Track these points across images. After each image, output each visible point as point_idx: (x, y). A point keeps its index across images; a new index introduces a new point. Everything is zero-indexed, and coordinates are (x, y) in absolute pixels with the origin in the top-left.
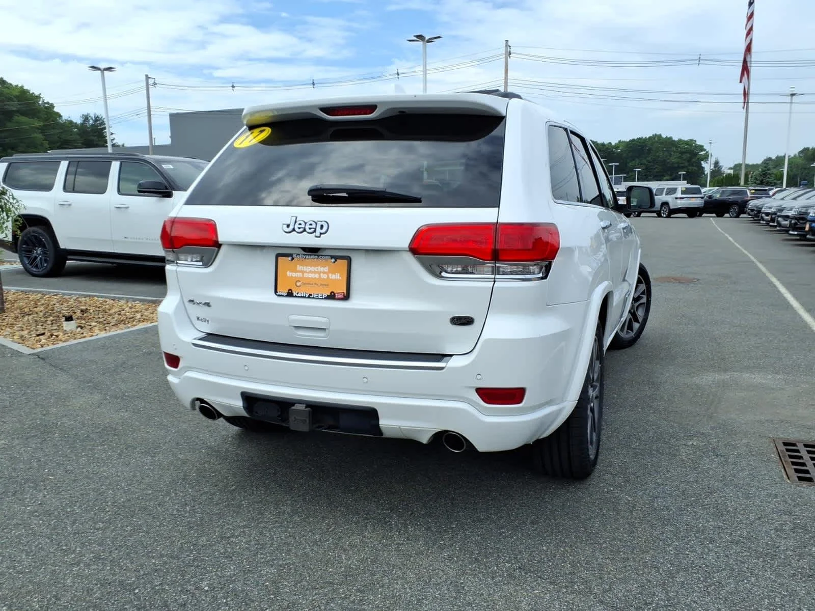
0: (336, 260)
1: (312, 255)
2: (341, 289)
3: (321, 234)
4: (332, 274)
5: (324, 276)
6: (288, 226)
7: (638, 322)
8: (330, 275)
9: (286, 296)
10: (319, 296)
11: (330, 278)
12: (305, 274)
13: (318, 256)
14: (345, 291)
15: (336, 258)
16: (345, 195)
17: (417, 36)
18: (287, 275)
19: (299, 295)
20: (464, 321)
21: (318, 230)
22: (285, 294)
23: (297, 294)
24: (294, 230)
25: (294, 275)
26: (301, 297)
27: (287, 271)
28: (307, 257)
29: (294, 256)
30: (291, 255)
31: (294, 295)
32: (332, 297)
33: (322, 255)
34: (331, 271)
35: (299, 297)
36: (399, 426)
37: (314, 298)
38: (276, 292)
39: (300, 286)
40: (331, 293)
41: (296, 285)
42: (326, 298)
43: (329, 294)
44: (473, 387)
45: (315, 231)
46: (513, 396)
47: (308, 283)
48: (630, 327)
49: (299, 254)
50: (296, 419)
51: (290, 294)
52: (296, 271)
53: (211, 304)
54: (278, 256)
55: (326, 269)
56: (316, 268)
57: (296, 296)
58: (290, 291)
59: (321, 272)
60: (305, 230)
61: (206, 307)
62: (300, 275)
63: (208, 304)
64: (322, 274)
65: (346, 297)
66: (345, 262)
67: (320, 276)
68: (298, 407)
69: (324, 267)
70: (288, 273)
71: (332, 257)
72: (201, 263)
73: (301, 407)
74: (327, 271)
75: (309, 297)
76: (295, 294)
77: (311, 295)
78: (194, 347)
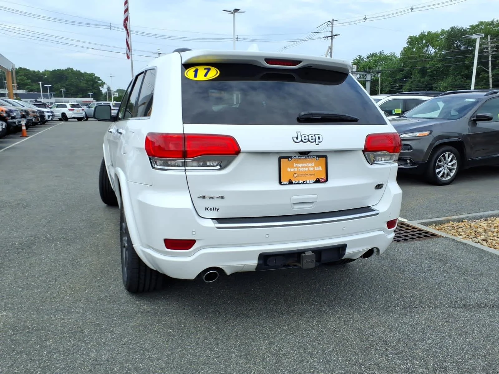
1: (304, 156)
2: (322, 176)
4: (317, 167)
5: (312, 169)
8: (315, 168)
9: (288, 184)
10: (310, 182)
11: (315, 169)
13: (308, 156)
14: (324, 176)
15: (319, 157)
18: (287, 170)
19: (297, 182)
20: (379, 186)
21: (317, 140)
22: (288, 183)
23: (296, 182)
24: (302, 140)
25: (292, 170)
27: (287, 168)
28: (301, 157)
29: (292, 157)
30: (291, 157)
31: (294, 183)
32: (318, 181)
33: (310, 156)
35: (297, 184)
37: (306, 183)
38: (280, 183)
39: (296, 177)
40: (317, 179)
41: (294, 177)
42: (314, 183)
43: (316, 180)
45: (315, 141)
49: (296, 156)
50: (307, 262)
51: (291, 183)
52: (293, 167)
53: (224, 197)
55: (313, 164)
56: (306, 164)
57: (295, 184)
58: (290, 181)
59: (309, 166)
60: (309, 140)
62: (296, 169)
63: (222, 197)
64: (310, 168)
66: (324, 159)
67: (309, 169)
71: (317, 156)
72: (218, 167)
73: (310, 253)
74: (313, 165)
75: (303, 183)
77: (305, 181)
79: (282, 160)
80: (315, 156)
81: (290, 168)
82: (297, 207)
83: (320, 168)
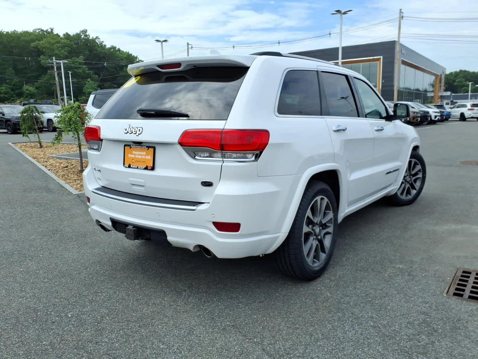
0: (149, 149)
3: (139, 134)
5: (144, 157)
6: (126, 130)
7: (415, 189)
8: (146, 156)
11: (146, 158)
12: (136, 156)
13: (141, 146)
16: (153, 113)
17: (337, 11)
21: (138, 132)
22: (128, 166)
24: (128, 132)
26: (134, 168)
32: (146, 168)
34: (147, 155)
35: (133, 168)
36: (177, 241)
38: (124, 165)
42: (144, 169)
44: (211, 221)
46: (234, 227)
47: (138, 161)
48: (409, 192)
51: (129, 167)
54: (125, 146)
55: (145, 153)
57: (132, 168)
59: (142, 155)
61: (99, 172)
62: (133, 156)
65: (153, 169)
67: (142, 158)
68: (130, 227)
69: (143, 152)
70: (129, 155)
71: (147, 147)
74: (145, 154)
75: (137, 168)
76: (131, 166)
78: (92, 193)
79: (126, 147)
80: (145, 146)
81: (131, 154)
82: (134, 187)
83: (150, 157)
